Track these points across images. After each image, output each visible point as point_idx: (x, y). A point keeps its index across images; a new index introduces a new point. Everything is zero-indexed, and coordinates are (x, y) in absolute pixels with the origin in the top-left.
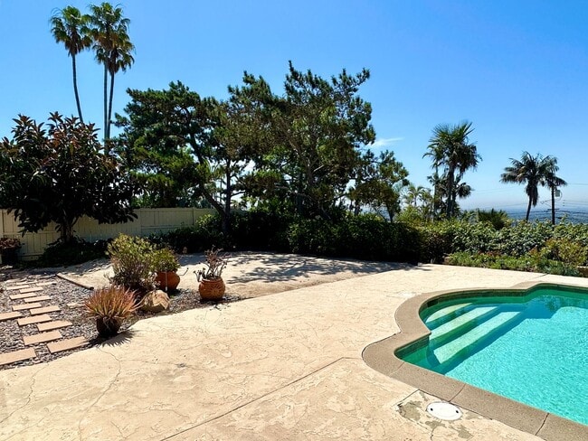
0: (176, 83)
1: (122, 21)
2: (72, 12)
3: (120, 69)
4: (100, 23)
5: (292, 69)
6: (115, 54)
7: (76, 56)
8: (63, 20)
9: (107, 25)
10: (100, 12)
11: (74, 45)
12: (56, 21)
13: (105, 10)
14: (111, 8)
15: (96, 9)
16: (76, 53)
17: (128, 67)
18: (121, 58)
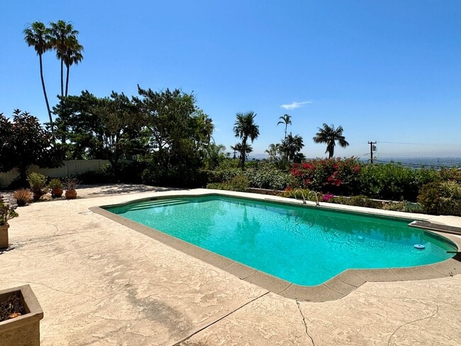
0: (85, 92)
1: (73, 33)
2: (39, 26)
3: (74, 62)
4: (57, 35)
5: (139, 89)
6: (70, 53)
7: (42, 55)
8: (33, 31)
9: (62, 36)
10: (57, 28)
11: (41, 48)
12: (28, 32)
13: (61, 26)
14: (64, 23)
15: (54, 25)
16: (42, 53)
17: (79, 61)
18: (74, 55)
